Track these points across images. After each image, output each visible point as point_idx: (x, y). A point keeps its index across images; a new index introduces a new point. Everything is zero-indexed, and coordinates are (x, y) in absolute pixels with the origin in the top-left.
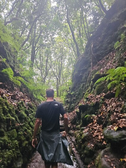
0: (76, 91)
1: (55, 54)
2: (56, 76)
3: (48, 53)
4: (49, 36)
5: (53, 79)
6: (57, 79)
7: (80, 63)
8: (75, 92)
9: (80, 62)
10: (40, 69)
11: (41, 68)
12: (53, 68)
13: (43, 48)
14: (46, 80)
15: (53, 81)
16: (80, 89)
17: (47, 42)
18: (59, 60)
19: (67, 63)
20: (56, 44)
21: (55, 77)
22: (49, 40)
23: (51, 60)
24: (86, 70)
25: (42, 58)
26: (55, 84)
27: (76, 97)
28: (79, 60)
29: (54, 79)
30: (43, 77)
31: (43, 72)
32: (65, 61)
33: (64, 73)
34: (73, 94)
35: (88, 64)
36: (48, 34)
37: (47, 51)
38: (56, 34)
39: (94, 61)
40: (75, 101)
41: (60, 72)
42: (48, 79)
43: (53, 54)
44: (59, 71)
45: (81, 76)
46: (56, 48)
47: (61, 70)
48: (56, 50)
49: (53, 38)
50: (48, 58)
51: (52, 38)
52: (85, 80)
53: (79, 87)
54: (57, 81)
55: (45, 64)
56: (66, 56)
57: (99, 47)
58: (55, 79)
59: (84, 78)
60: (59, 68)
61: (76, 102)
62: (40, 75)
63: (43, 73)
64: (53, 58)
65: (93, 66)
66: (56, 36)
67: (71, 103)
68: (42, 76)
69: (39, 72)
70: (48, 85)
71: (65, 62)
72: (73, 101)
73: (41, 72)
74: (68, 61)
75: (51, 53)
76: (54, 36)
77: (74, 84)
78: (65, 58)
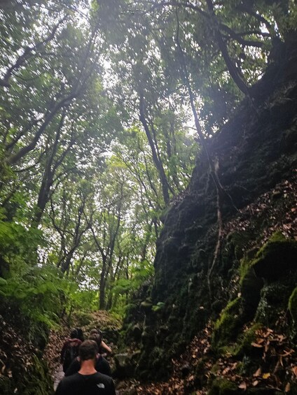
0: (170, 298)
1: (105, 195)
2: (102, 251)
3: (86, 191)
4: (92, 152)
5: (93, 256)
6: (104, 257)
7: (180, 213)
8: (167, 304)
9: (181, 208)
10: (58, 230)
11: (65, 228)
12: (95, 230)
13: (73, 180)
14: (72, 260)
15: (93, 263)
16: (186, 294)
17: (85, 166)
18: (113, 211)
19: (132, 218)
20: (107, 171)
21: (99, 253)
22: (92, 162)
23: (92, 208)
24: (201, 232)
25: (68, 202)
26: (96, 270)
27: (171, 321)
28: (177, 203)
29: (96, 258)
30: (65, 251)
31: (68, 237)
32: (126, 213)
33: (123, 242)
34: (159, 311)
35: (207, 215)
36: (91, 149)
37: (84, 185)
38: (110, 149)
39: (224, 206)
40: (167, 339)
41: (114, 240)
42: (78, 258)
43: (98, 195)
44: (111, 237)
45: (187, 251)
46: (106, 182)
47: (115, 236)
48: (107, 185)
49: (103, 158)
50: (84, 203)
51: (98, 158)
52: (202, 264)
53: (180, 286)
54: (104, 262)
55: (74, 219)
56: (130, 201)
57: (238, 170)
58: (98, 257)
59: (195, 255)
60: (110, 230)
61: (170, 343)
62: (60, 245)
63: (68, 240)
64: (97, 204)
65: (224, 221)
66: (109, 154)
67: (153, 344)
68: (63, 248)
69: (55, 237)
70: (77, 273)
71: (128, 215)
72: (159, 337)
73: (63, 238)
74: (133, 215)
75: (92, 190)
76: (105, 154)
77: (163, 275)
78: (128, 206)
